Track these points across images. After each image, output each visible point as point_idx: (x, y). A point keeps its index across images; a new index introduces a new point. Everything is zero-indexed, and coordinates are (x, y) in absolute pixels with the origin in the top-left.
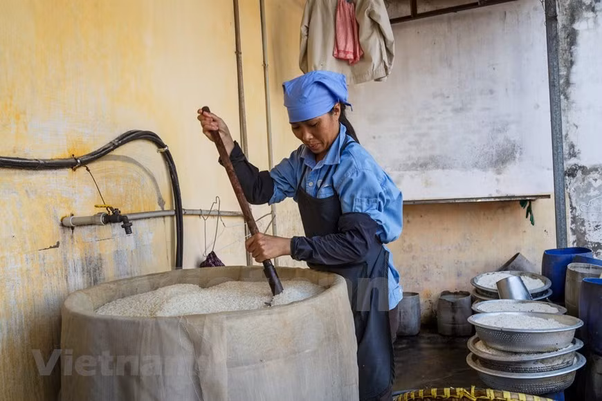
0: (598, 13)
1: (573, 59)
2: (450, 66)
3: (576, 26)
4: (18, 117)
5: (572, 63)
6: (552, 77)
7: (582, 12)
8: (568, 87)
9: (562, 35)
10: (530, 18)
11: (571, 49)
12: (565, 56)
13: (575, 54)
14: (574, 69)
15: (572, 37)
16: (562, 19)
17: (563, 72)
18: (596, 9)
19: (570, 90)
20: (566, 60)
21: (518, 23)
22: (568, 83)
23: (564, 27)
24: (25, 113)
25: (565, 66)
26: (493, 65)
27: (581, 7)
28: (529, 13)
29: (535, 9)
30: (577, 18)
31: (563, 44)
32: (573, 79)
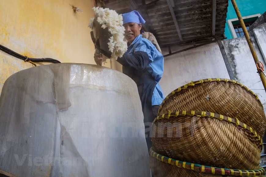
0: (239, 48)
1: (235, 65)
2: (188, 72)
3: (233, 53)
4: (6, 34)
5: (235, 66)
6: (228, 68)
7: (233, 49)
8: (236, 75)
9: (228, 57)
10: (215, 52)
11: (233, 61)
12: (232, 64)
13: (235, 62)
14: (237, 68)
15: (233, 57)
16: (226, 51)
17: (233, 70)
18: (238, 47)
19: (237, 76)
20: (233, 65)
21: (211, 54)
22: (236, 73)
23: (228, 54)
24: (9, 34)
25: (233, 67)
26: (205, 70)
27: (232, 47)
28: (214, 51)
29: (216, 49)
30: (232, 50)
31: (230, 60)
32: (237, 71)
